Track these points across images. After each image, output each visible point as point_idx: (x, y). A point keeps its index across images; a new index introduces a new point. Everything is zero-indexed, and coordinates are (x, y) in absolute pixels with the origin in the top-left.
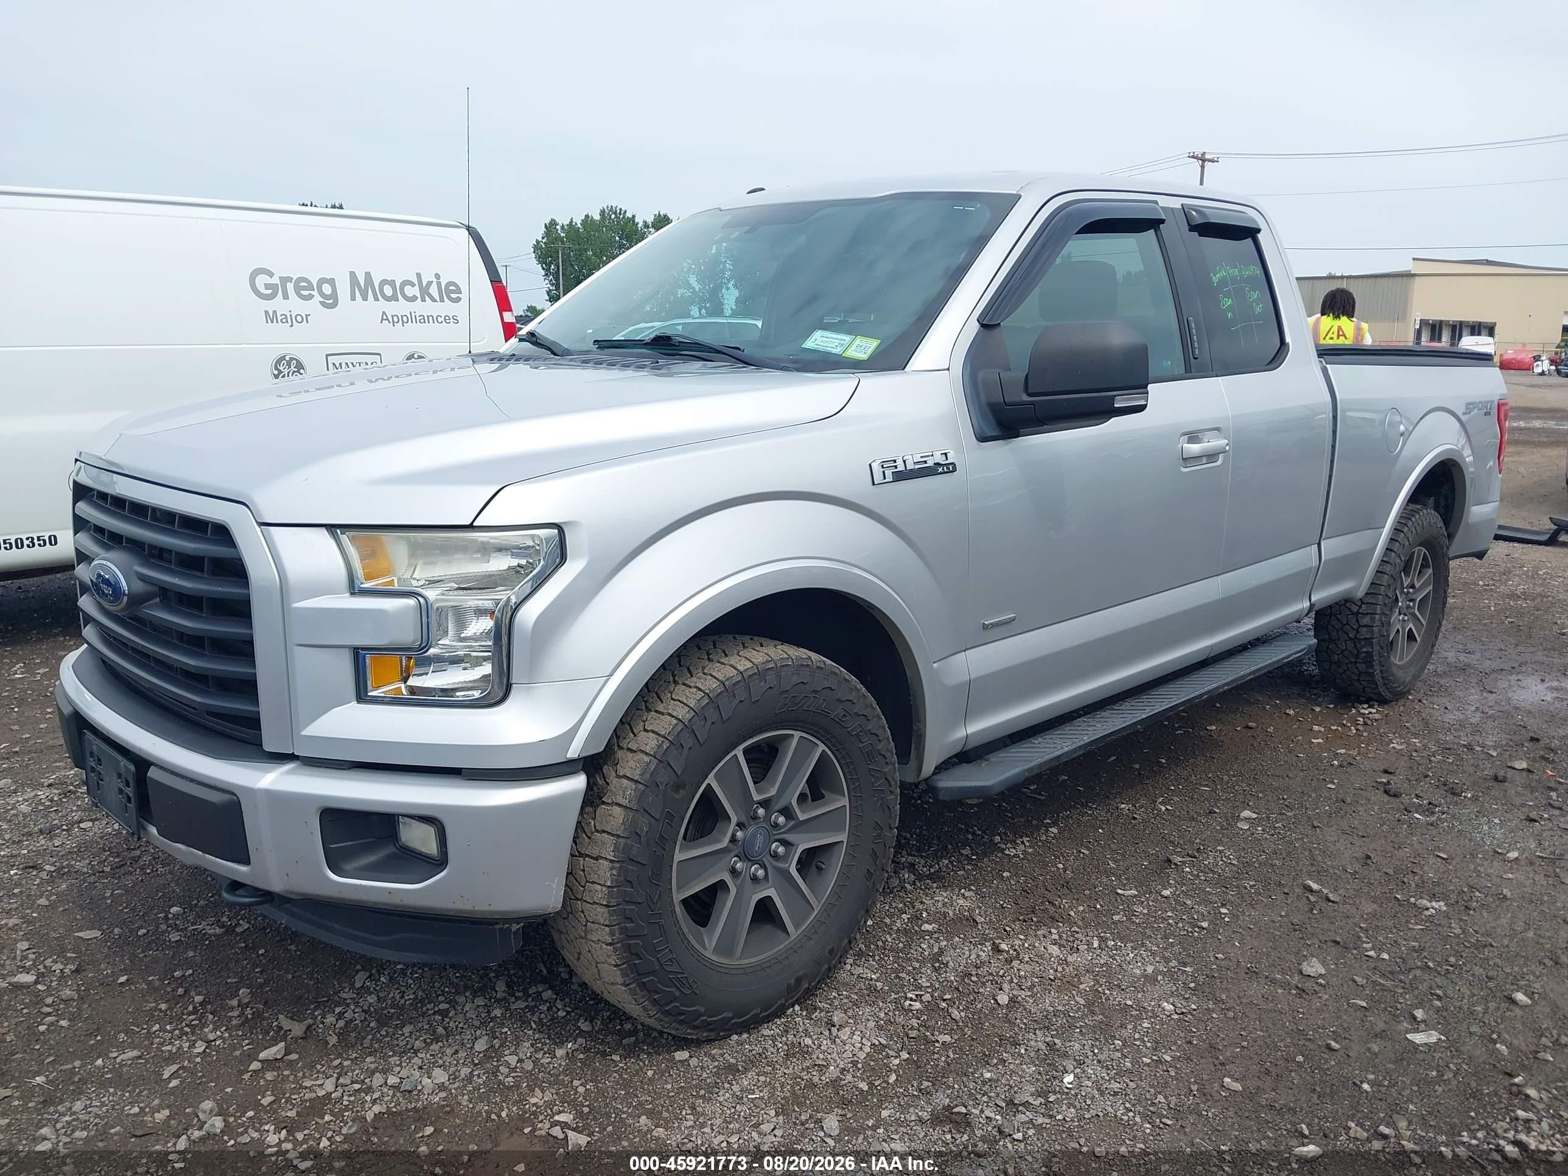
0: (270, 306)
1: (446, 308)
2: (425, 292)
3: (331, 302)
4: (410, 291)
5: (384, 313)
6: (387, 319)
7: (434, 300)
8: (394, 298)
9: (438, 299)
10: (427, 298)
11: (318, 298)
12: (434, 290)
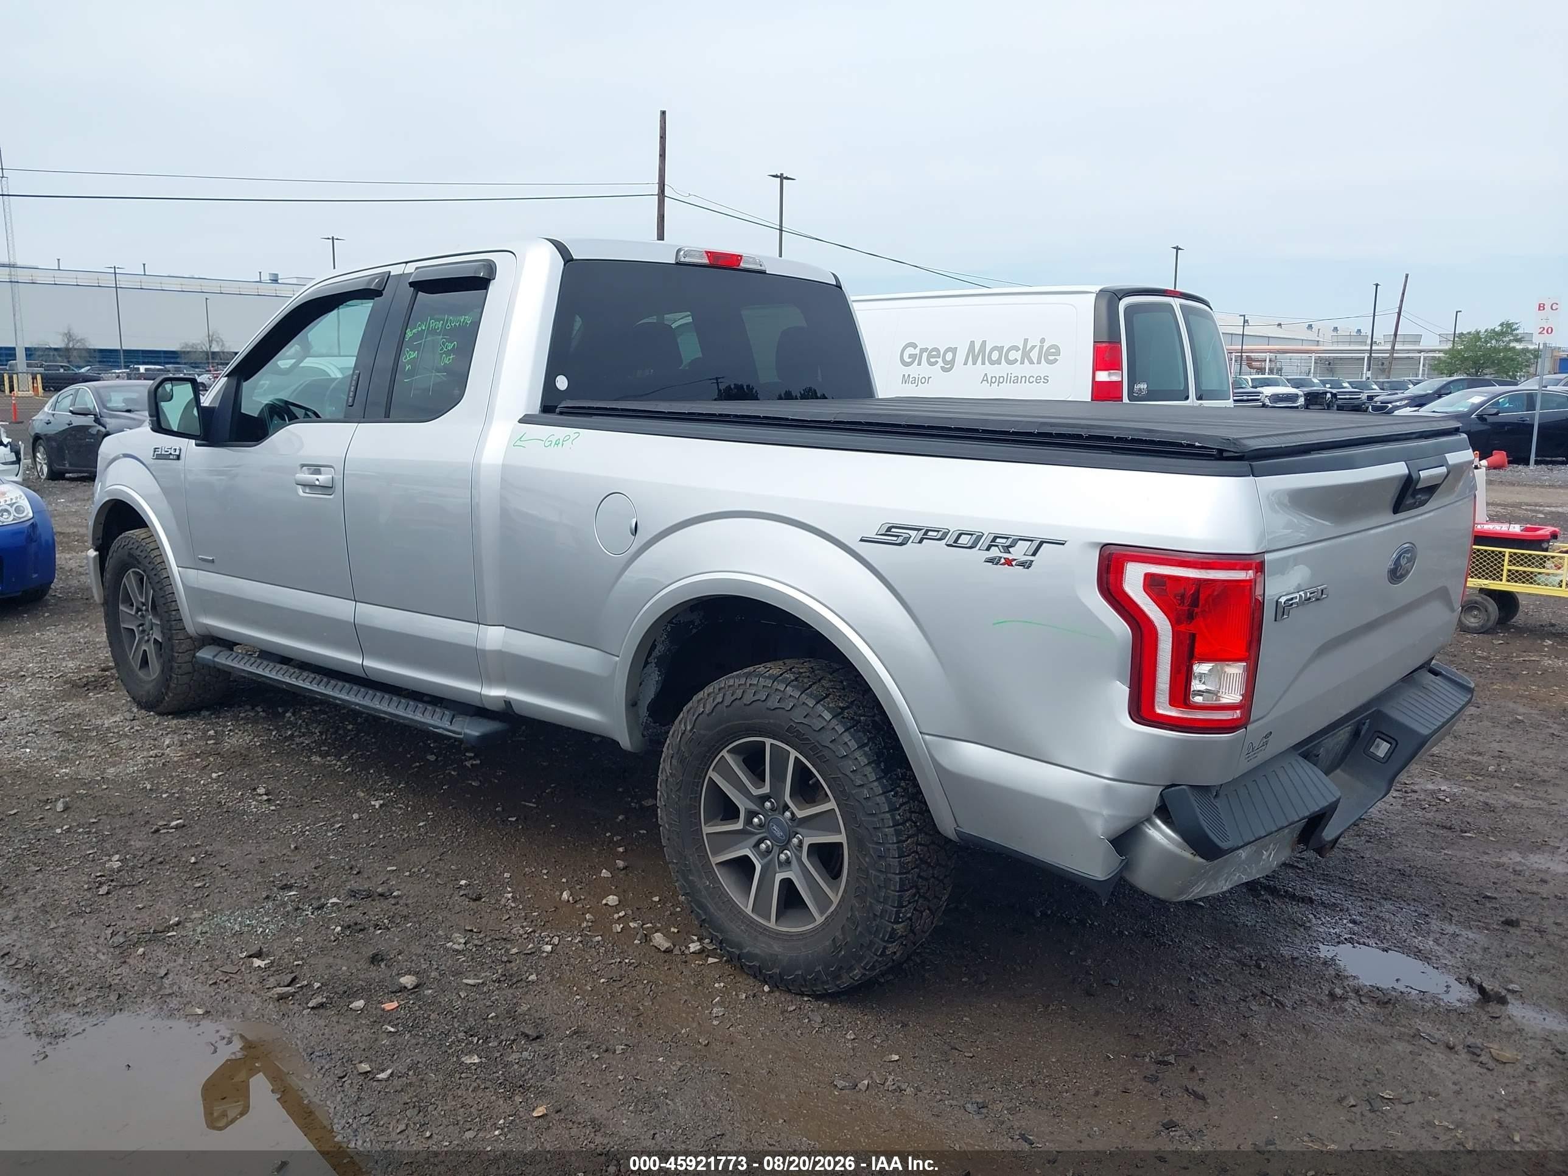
0: (907, 371)
1: (1043, 369)
2: (1026, 355)
3: (948, 367)
4: (1013, 355)
5: (986, 374)
6: (987, 380)
7: (1031, 362)
8: (998, 362)
9: (1035, 361)
10: (1026, 360)
11: (941, 363)
12: (1034, 355)
